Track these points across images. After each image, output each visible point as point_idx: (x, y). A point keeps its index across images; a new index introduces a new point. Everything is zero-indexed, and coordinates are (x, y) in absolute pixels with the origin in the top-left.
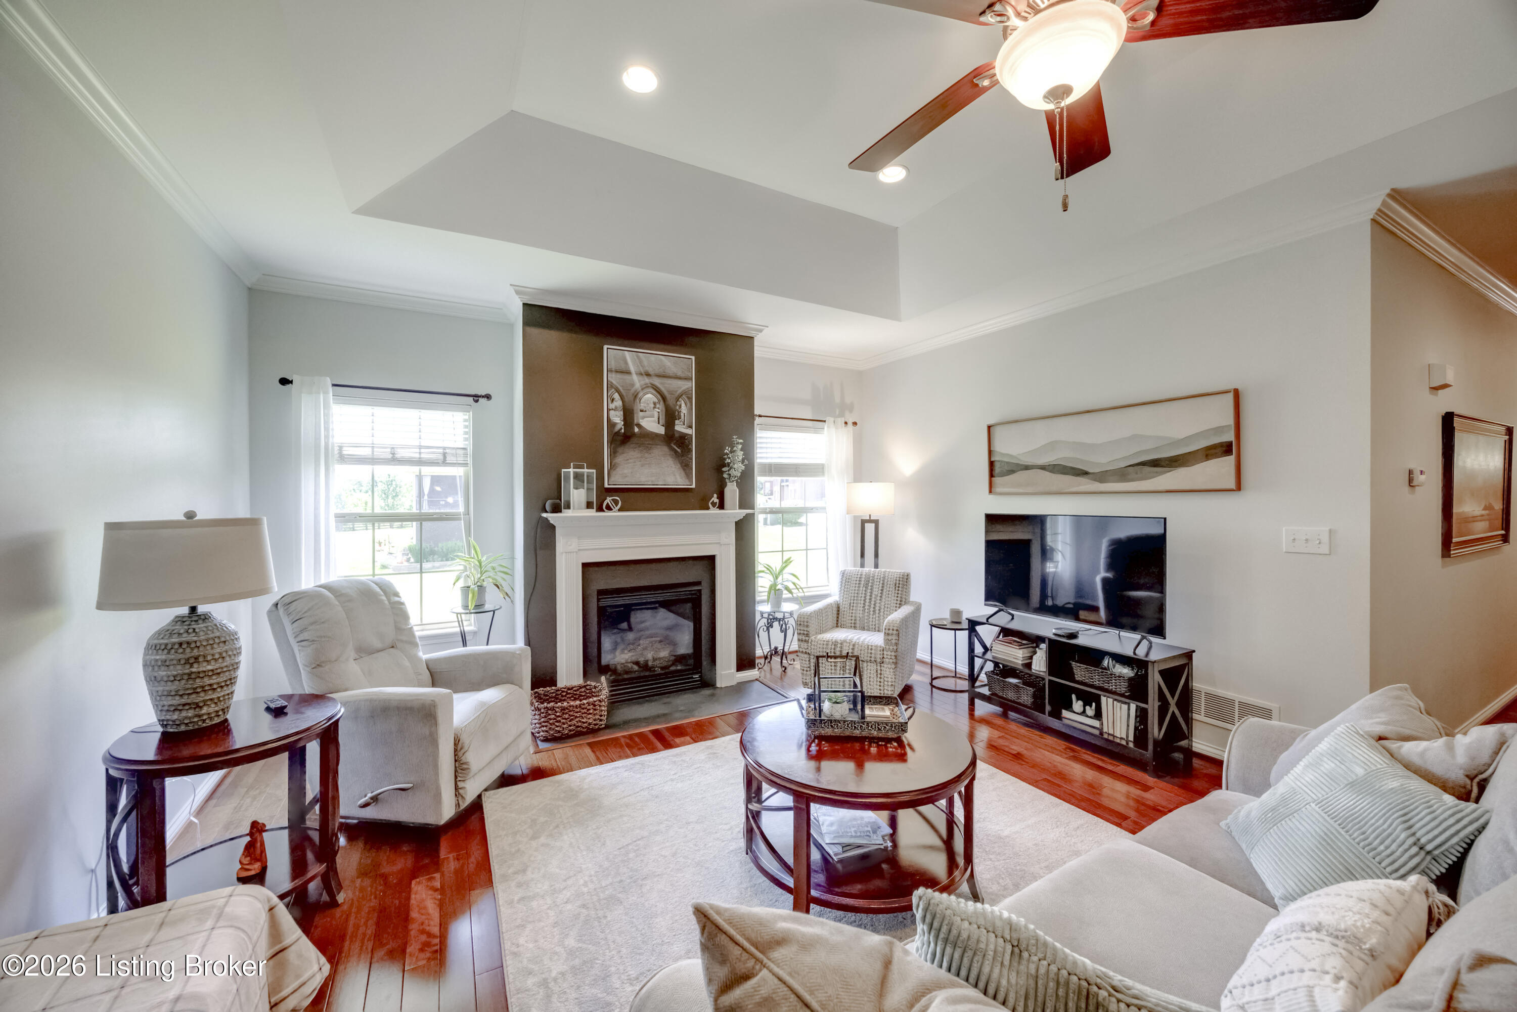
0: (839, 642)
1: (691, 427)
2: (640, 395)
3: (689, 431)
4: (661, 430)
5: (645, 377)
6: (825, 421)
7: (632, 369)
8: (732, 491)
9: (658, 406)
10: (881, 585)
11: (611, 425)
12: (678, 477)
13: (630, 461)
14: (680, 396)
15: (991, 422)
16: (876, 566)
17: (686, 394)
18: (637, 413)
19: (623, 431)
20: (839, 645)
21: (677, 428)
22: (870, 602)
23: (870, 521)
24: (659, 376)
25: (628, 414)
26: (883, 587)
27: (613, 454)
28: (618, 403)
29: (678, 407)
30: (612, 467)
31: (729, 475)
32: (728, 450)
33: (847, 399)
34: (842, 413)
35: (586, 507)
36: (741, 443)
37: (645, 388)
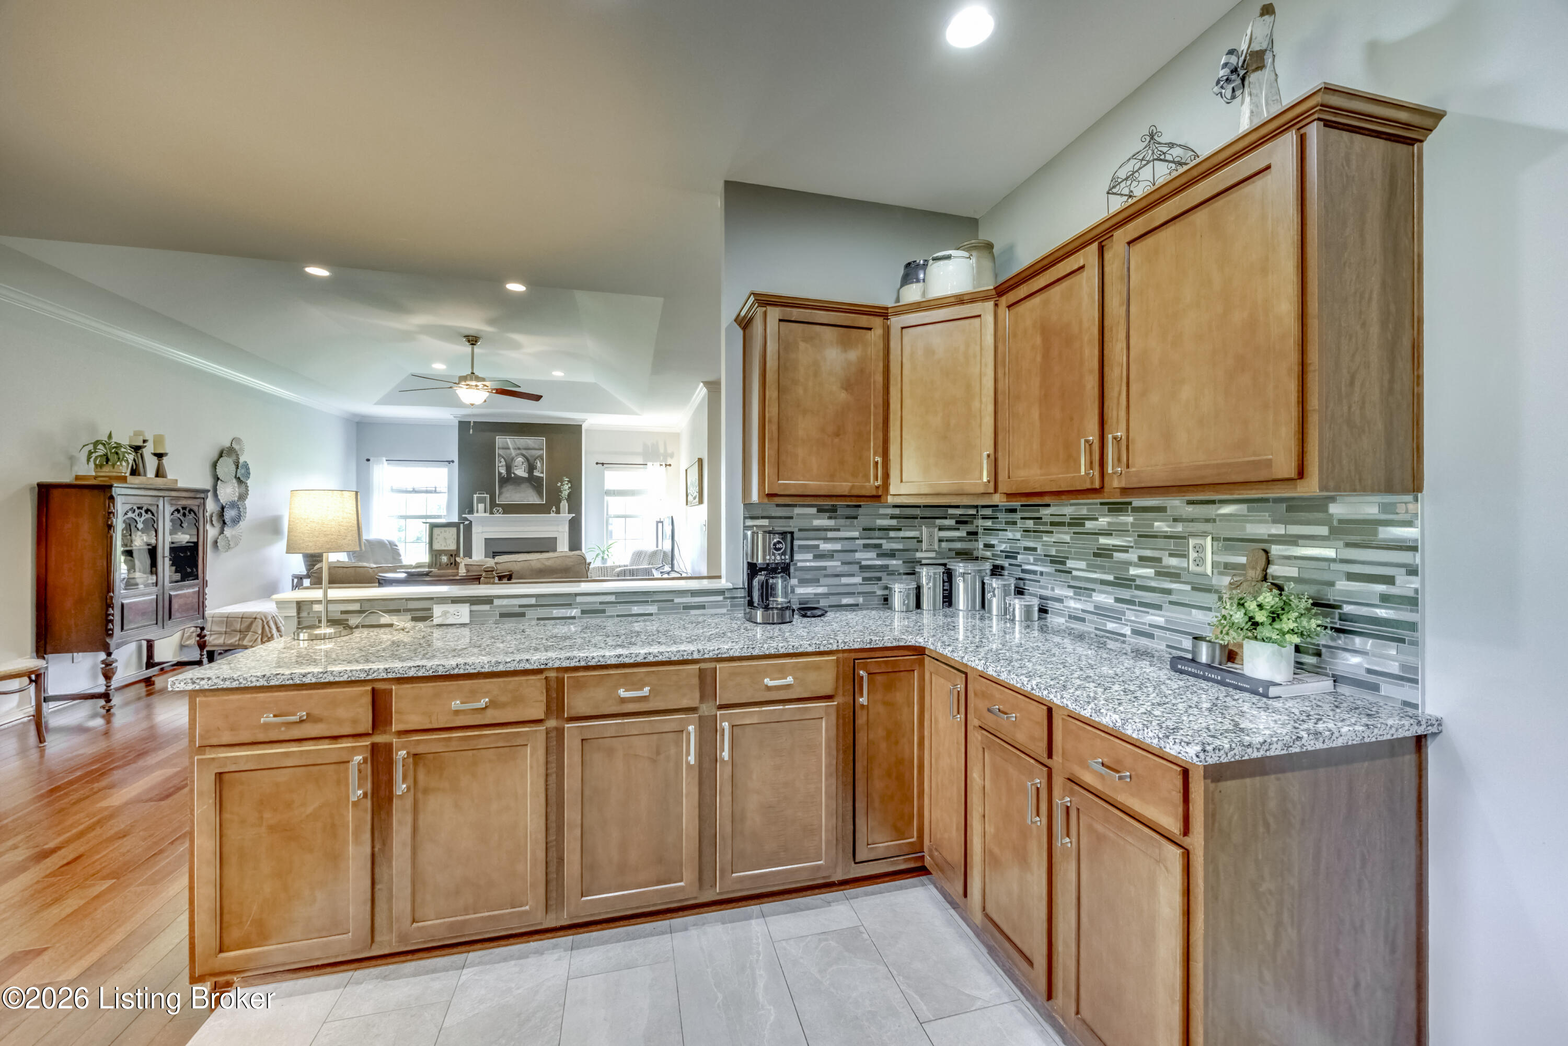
1: (542, 473)
3: (542, 475)
4: (526, 475)
6: (646, 465)
7: (511, 446)
8: (564, 505)
11: (500, 474)
12: (535, 498)
13: (510, 491)
14: (537, 458)
15: (687, 467)
17: (541, 457)
21: (535, 474)
23: (660, 522)
25: (509, 468)
27: (501, 487)
28: (504, 463)
30: (500, 494)
31: (562, 497)
32: (559, 484)
33: (669, 451)
34: (665, 459)
35: (485, 512)
36: (568, 480)
37: (517, 455)
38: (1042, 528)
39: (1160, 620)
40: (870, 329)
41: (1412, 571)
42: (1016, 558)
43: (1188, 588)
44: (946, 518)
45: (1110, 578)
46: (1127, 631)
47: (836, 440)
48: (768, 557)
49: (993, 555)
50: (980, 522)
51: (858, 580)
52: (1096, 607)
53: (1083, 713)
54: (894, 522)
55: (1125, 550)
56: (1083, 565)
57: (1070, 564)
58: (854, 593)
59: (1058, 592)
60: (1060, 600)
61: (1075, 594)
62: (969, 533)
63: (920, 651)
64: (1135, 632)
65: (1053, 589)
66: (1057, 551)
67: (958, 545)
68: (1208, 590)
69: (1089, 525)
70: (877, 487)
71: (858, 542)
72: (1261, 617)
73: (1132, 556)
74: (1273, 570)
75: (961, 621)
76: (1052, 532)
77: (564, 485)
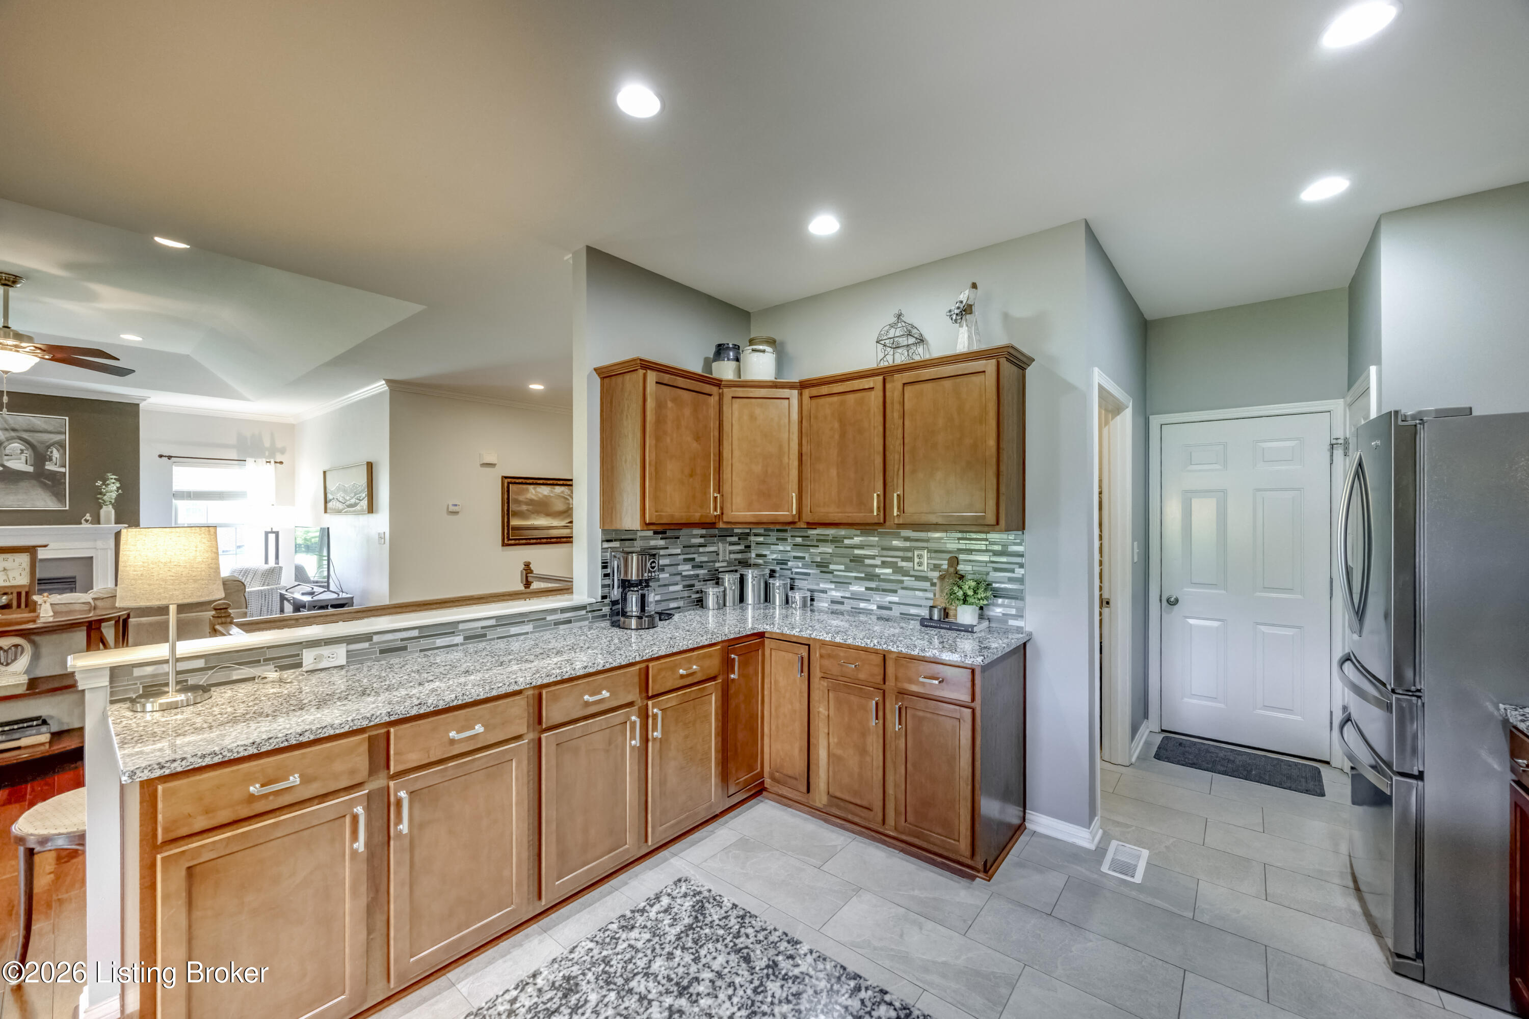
1: (64, 467)
3: (61, 470)
4: (29, 469)
5: (11, 432)
6: (245, 461)
8: (108, 512)
9: (26, 452)
12: (49, 503)
14: (51, 445)
15: (325, 469)
17: (60, 444)
21: (48, 467)
23: (272, 532)
24: (27, 431)
26: (254, 576)
29: (49, 453)
31: (103, 500)
32: (99, 483)
34: (272, 454)
36: (115, 479)
38: (809, 543)
39: (896, 599)
40: (710, 395)
41: (1021, 566)
42: (786, 564)
43: (913, 579)
44: (732, 536)
45: (863, 575)
46: (875, 607)
47: (691, 480)
48: (646, 575)
49: (765, 562)
50: (753, 538)
51: (679, 587)
52: (852, 594)
53: (913, 653)
54: (702, 540)
55: (873, 557)
56: (842, 567)
57: (832, 567)
58: (677, 598)
59: (822, 586)
60: (824, 591)
61: (836, 587)
62: (746, 547)
63: (761, 635)
64: (880, 607)
65: (818, 585)
66: (821, 559)
67: (739, 556)
68: (925, 579)
69: (847, 541)
70: (715, 516)
71: (680, 557)
72: (970, 593)
73: (878, 562)
74: (960, 567)
75: (750, 612)
76: (818, 546)
77: (108, 485)
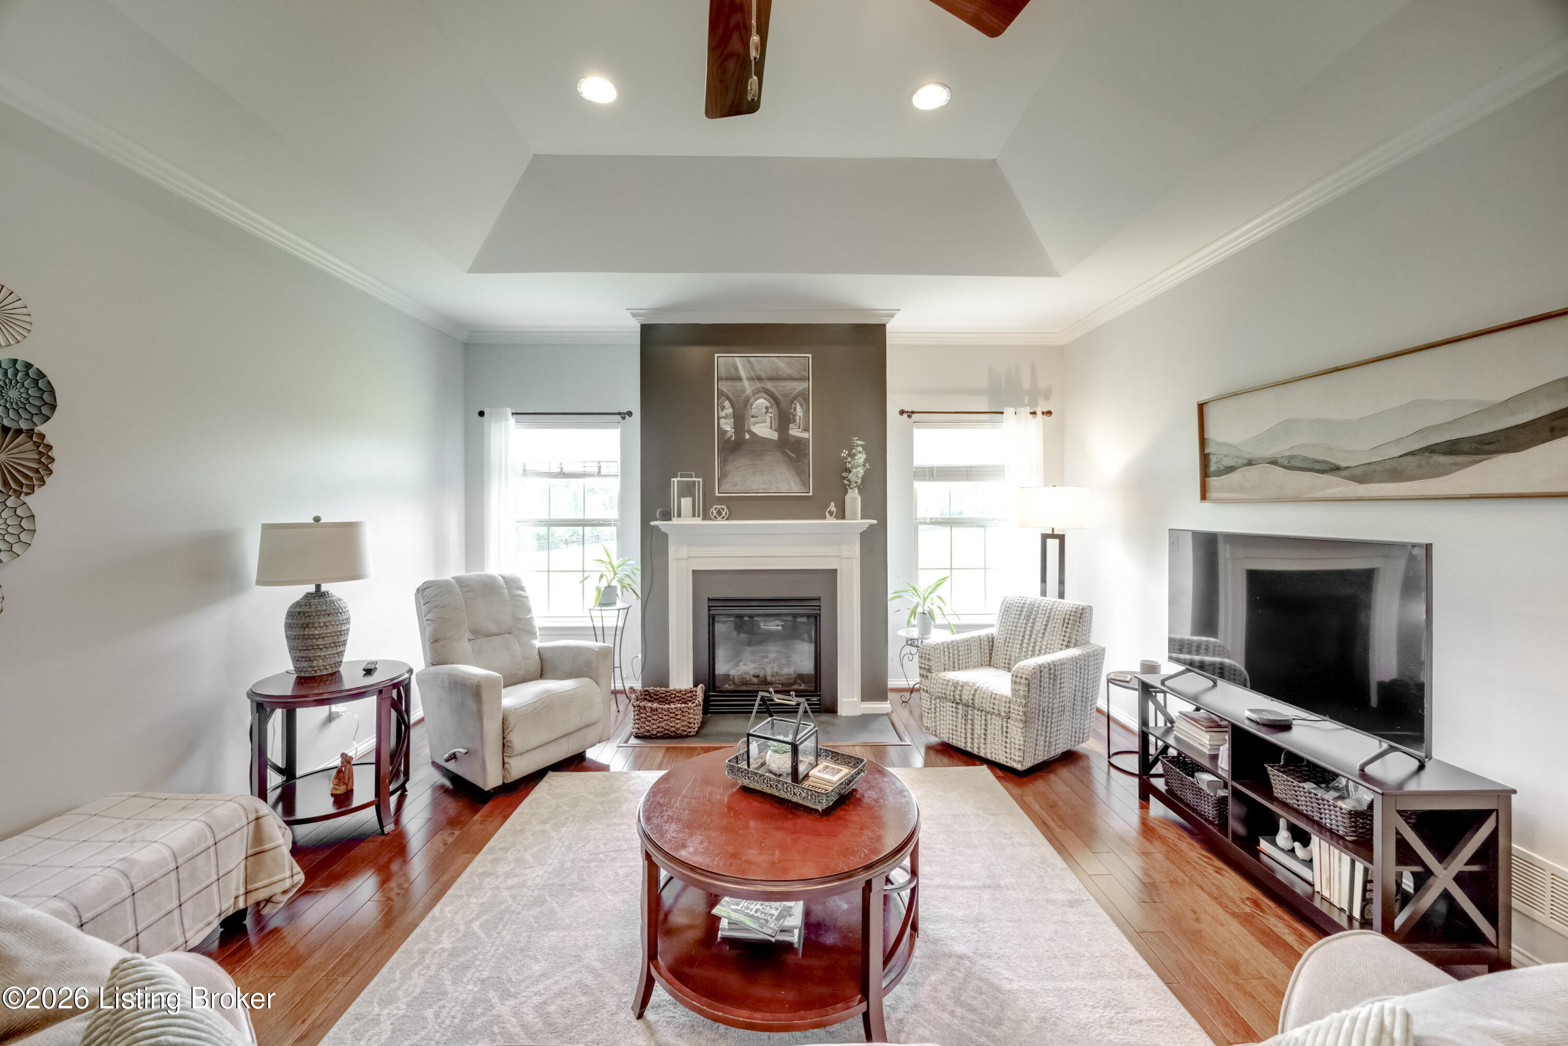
0: (961, 683)
1: (806, 430)
2: (752, 400)
3: (805, 435)
4: (774, 436)
5: (757, 382)
6: (1002, 413)
7: (743, 375)
8: (854, 498)
9: (770, 410)
10: (1046, 619)
11: (722, 432)
12: (793, 484)
13: (741, 469)
14: (795, 398)
15: (1202, 398)
16: (1061, 595)
17: (803, 396)
18: (749, 420)
19: (733, 438)
20: (959, 688)
21: (791, 432)
22: (1029, 639)
23: (1053, 536)
24: (771, 379)
25: (739, 419)
26: (1048, 621)
27: (724, 462)
28: (729, 410)
29: (792, 410)
30: (723, 475)
31: (849, 481)
32: (844, 453)
33: (1042, 384)
34: (1033, 402)
35: (694, 516)
36: (862, 446)
37: (756, 392)
77: (855, 455)
